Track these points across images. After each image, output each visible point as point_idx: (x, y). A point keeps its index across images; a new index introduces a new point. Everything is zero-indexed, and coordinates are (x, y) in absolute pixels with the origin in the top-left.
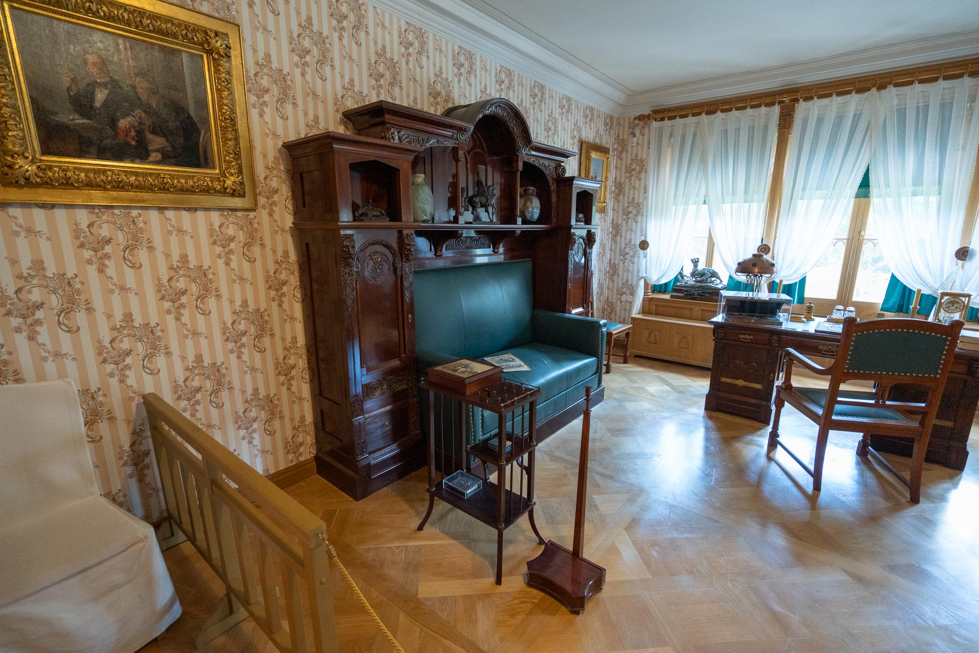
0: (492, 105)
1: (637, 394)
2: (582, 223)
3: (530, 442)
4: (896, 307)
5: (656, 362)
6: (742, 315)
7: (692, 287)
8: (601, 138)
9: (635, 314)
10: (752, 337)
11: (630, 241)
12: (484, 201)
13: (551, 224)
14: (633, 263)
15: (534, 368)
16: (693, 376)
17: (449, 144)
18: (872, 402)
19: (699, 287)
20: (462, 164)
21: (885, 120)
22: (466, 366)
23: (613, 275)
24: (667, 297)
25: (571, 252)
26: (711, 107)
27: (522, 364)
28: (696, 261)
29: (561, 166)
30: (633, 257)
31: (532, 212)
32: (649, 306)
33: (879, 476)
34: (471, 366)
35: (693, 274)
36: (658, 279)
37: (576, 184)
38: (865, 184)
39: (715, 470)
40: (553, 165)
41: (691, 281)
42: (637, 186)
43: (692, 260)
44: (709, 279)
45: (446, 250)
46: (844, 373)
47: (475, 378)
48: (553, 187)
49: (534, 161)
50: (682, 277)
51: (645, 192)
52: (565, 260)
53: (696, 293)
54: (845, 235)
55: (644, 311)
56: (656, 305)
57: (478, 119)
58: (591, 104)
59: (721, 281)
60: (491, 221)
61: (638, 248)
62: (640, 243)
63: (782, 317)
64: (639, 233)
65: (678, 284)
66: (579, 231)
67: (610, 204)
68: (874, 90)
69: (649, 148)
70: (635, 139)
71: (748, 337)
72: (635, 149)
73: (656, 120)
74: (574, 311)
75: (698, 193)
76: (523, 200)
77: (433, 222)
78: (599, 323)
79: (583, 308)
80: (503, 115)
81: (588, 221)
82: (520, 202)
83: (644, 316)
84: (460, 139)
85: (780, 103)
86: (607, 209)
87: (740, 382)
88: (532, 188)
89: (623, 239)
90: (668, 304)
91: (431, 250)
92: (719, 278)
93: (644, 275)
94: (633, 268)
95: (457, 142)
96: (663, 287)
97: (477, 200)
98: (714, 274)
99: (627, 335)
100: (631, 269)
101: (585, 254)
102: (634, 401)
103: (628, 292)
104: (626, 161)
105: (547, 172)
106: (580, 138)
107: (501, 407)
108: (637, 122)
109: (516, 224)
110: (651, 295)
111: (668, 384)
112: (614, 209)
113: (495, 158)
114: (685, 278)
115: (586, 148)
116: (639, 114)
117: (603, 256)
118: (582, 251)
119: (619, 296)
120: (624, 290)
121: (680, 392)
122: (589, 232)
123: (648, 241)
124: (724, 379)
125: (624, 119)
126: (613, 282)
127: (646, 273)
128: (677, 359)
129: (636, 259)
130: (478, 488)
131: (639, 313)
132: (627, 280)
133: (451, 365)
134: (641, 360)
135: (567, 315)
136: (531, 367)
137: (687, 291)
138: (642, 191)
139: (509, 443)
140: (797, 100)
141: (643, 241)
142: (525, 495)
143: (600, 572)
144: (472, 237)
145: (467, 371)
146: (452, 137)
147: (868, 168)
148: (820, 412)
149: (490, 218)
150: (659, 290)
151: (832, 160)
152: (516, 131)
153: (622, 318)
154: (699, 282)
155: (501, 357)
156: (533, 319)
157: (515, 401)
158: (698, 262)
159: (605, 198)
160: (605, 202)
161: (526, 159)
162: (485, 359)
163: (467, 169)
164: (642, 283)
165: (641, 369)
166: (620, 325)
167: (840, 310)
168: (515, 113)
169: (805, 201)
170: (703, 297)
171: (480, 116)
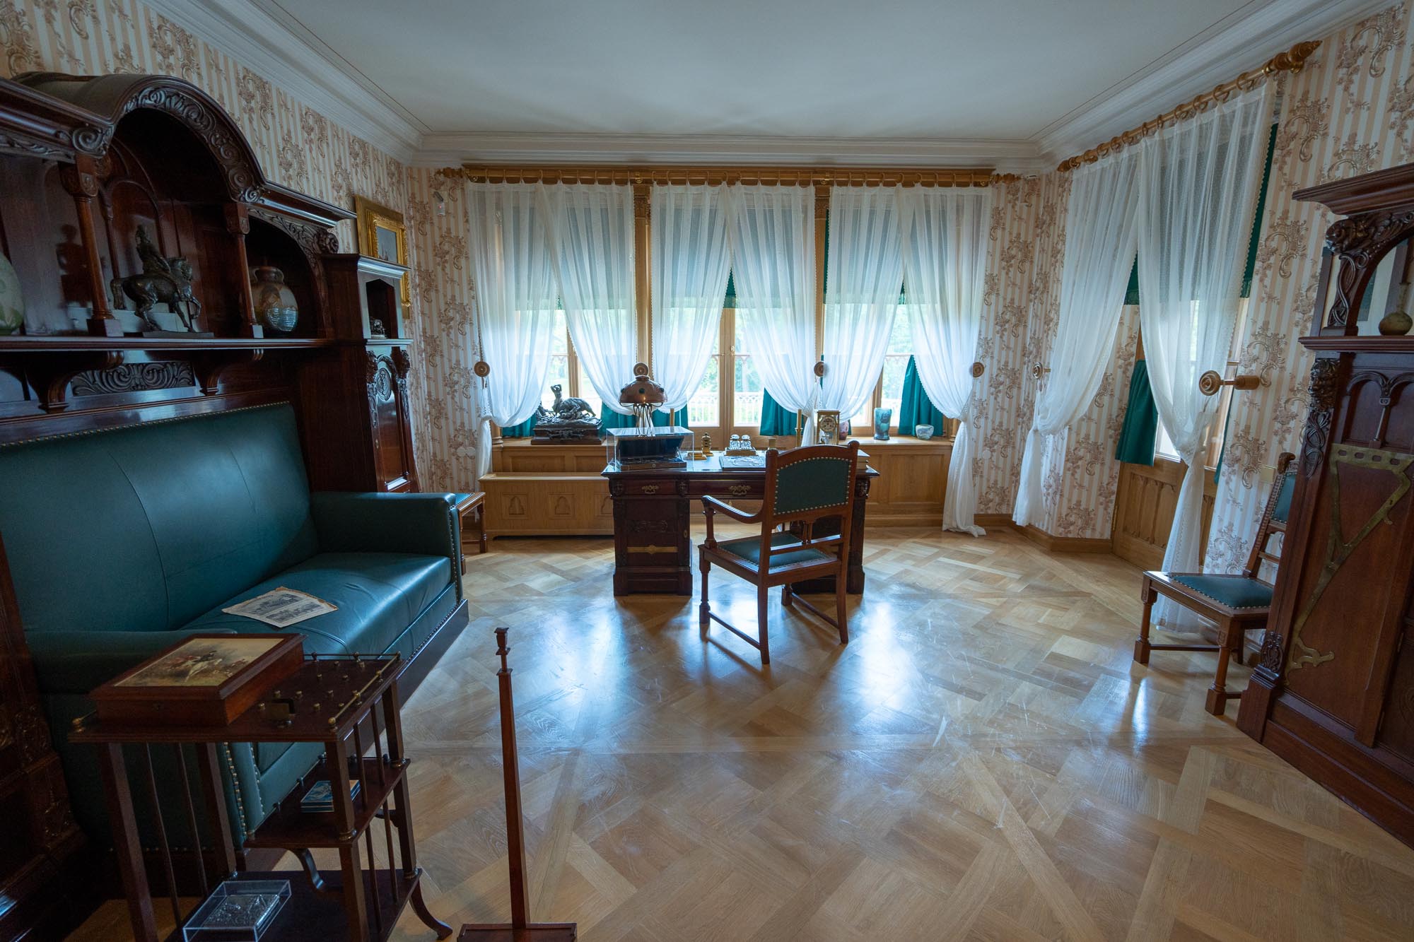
0: (157, 89)
1: (517, 598)
2: (382, 336)
3: (392, 763)
4: (773, 430)
5: (528, 542)
6: (638, 460)
7: (558, 425)
8: (385, 196)
9: (484, 477)
10: (657, 487)
11: (458, 362)
12: (166, 289)
13: (325, 337)
14: (468, 397)
15: (341, 603)
16: (583, 550)
17: (52, 155)
18: (800, 544)
19: (568, 425)
20: (90, 205)
21: (739, 220)
22: (207, 656)
23: (438, 418)
24: (526, 443)
25: (370, 386)
26: (552, 174)
27: (316, 601)
28: (557, 389)
29: (327, 234)
30: (466, 387)
31: (281, 315)
32: (502, 460)
33: (809, 624)
34: (219, 651)
35: (557, 407)
36: (511, 418)
37: (362, 268)
38: (731, 292)
39: (656, 680)
40: (311, 231)
41: (556, 418)
42: (456, 278)
43: (552, 388)
44: (579, 413)
45: (75, 394)
46: (774, 517)
47: (245, 679)
48: (317, 272)
49: (272, 219)
50: (543, 414)
51: (471, 289)
52: (362, 399)
53: (566, 433)
54: (717, 351)
55: (495, 469)
56: (513, 458)
57: (124, 113)
58: (360, 136)
59: (594, 415)
60: (190, 330)
61: (472, 372)
62: (475, 367)
63: (682, 455)
64: (470, 351)
65: (539, 423)
66: (380, 349)
67: (416, 305)
68: (724, 184)
69: (467, 221)
70: (442, 205)
71: (652, 487)
72: (444, 220)
73: (472, 180)
74: (391, 486)
75: (548, 292)
76: (259, 290)
77: (23, 333)
78: (443, 499)
79: (405, 478)
80: (188, 116)
81: (392, 332)
82: (253, 295)
83: (498, 475)
84: (81, 147)
85: (633, 182)
86: (413, 313)
87: (651, 549)
88: (275, 270)
89: (446, 360)
90: (529, 454)
91: (27, 397)
92: (590, 410)
93: (489, 414)
94: (469, 404)
95: (72, 153)
96: (517, 429)
97: (148, 287)
98: (584, 406)
99: (480, 509)
100: (465, 406)
101: (394, 387)
102: (515, 610)
103: (467, 442)
104: (433, 237)
105: (302, 242)
106: (349, 189)
107: (331, 726)
108: (442, 178)
109: (252, 337)
110: (503, 443)
111: (556, 571)
112: (423, 313)
113: (176, 202)
114: (547, 414)
115: (364, 209)
116: (445, 167)
117: (417, 388)
118: (388, 384)
119: (453, 450)
120: (460, 439)
121: (576, 579)
122: (396, 351)
123: (488, 362)
124: (632, 550)
125: (419, 170)
126: (439, 428)
127: (492, 412)
128: (556, 532)
129: (471, 390)
130: (282, 898)
131: (489, 473)
132: (463, 424)
133: (164, 663)
134: (506, 543)
135: (380, 494)
136: (335, 603)
137: (552, 433)
138: (465, 288)
139: (354, 783)
140: (649, 182)
141: (477, 364)
142: (399, 865)
143: (568, 933)
144: (144, 365)
145: (215, 668)
146: (54, 140)
147: (731, 274)
148: (755, 568)
149: (186, 325)
150: (511, 434)
151: (696, 261)
152: (225, 154)
153: (463, 483)
154: (566, 418)
155: (262, 599)
156: (313, 511)
157: (356, 701)
158: (561, 390)
159: (407, 295)
160: (408, 301)
161: (253, 212)
162: (225, 610)
163: (106, 218)
164: (487, 426)
165: (510, 556)
166: (467, 496)
167: (736, 440)
168: (217, 117)
169: (677, 309)
170: (575, 439)
171: (130, 106)
